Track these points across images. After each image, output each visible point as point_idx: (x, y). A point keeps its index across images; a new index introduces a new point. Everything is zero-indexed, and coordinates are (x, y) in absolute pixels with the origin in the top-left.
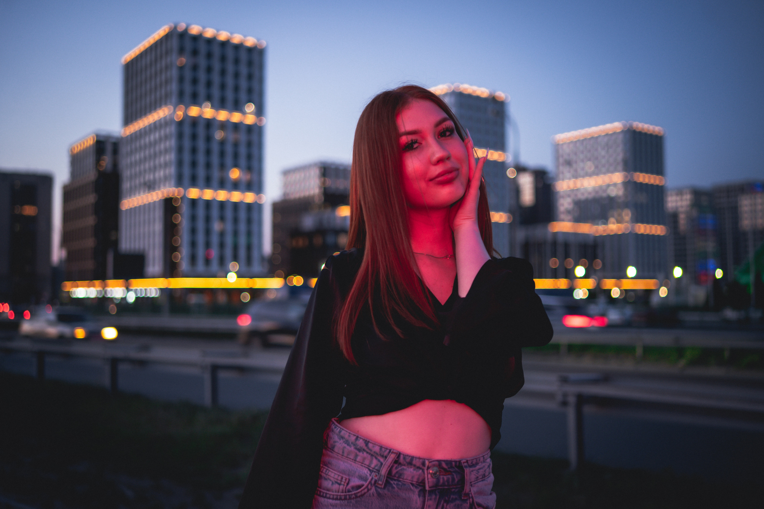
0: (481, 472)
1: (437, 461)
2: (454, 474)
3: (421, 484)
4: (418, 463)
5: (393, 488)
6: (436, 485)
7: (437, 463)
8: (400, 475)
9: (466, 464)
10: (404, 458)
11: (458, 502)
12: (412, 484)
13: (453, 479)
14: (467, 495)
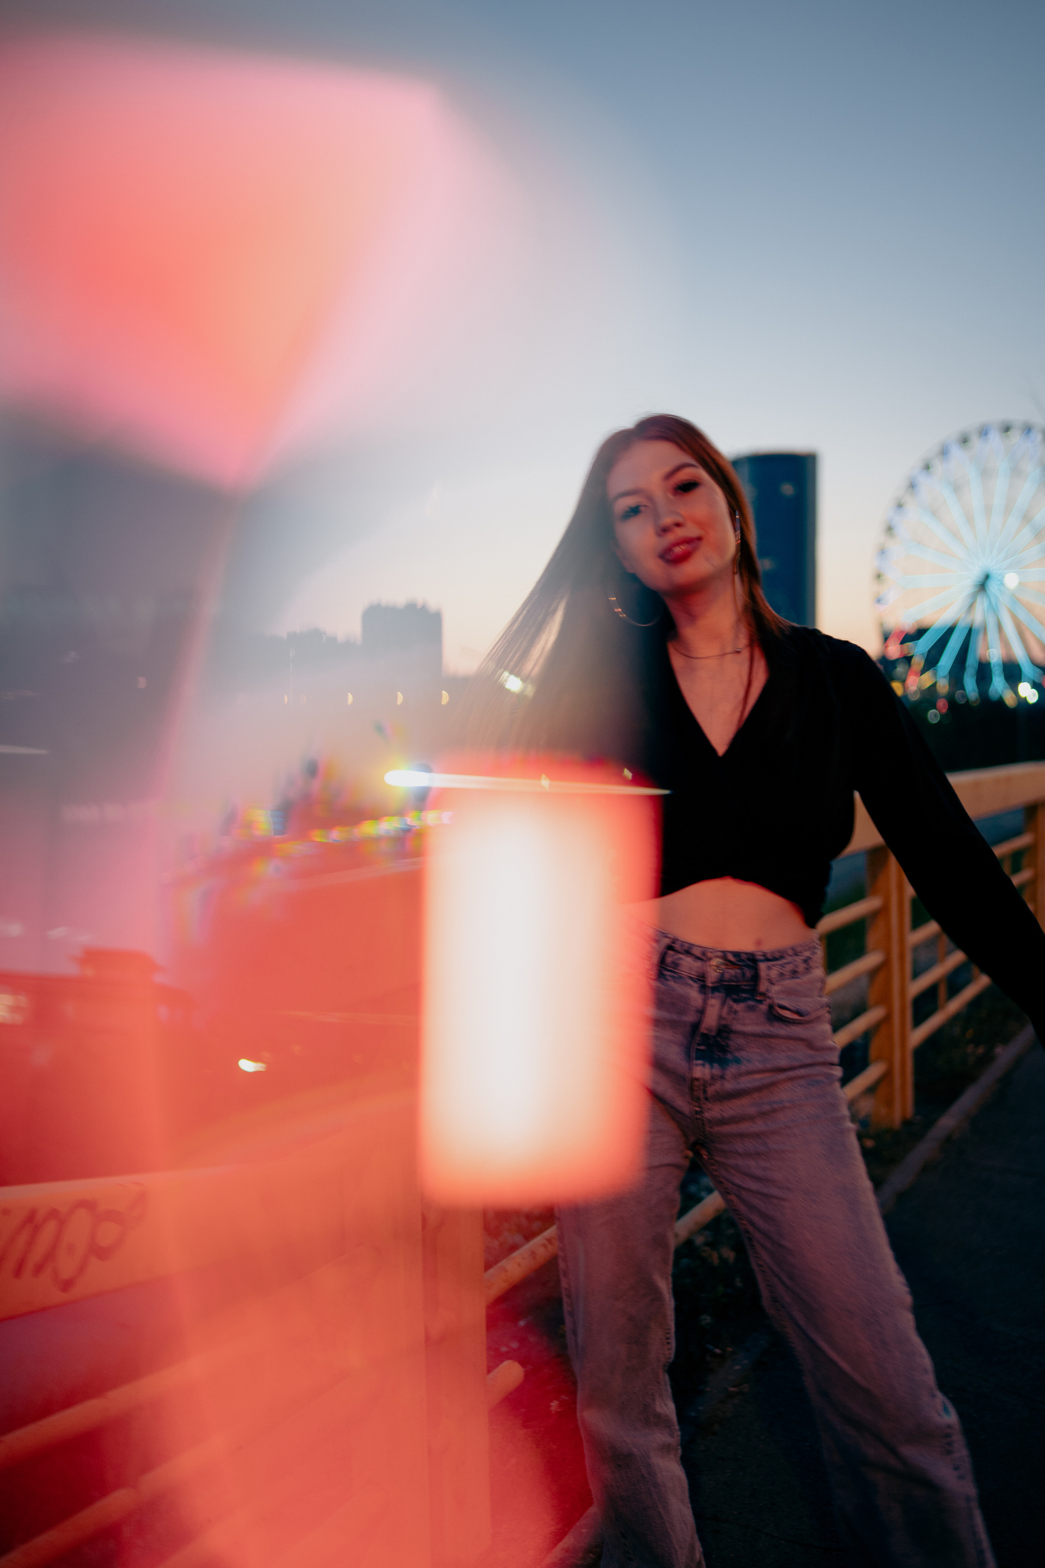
0: (789, 967)
1: (723, 952)
2: (744, 968)
3: (701, 979)
4: (697, 952)
5: (667, 980)
6: (721, 979)
7: (720, 954)
8: (676, 965)
9: (762, 958)
10: (682, 946)
11: (751, 1003)
12: (691, 978)
13: (744, 974)
14: (763, 994)
